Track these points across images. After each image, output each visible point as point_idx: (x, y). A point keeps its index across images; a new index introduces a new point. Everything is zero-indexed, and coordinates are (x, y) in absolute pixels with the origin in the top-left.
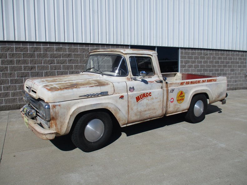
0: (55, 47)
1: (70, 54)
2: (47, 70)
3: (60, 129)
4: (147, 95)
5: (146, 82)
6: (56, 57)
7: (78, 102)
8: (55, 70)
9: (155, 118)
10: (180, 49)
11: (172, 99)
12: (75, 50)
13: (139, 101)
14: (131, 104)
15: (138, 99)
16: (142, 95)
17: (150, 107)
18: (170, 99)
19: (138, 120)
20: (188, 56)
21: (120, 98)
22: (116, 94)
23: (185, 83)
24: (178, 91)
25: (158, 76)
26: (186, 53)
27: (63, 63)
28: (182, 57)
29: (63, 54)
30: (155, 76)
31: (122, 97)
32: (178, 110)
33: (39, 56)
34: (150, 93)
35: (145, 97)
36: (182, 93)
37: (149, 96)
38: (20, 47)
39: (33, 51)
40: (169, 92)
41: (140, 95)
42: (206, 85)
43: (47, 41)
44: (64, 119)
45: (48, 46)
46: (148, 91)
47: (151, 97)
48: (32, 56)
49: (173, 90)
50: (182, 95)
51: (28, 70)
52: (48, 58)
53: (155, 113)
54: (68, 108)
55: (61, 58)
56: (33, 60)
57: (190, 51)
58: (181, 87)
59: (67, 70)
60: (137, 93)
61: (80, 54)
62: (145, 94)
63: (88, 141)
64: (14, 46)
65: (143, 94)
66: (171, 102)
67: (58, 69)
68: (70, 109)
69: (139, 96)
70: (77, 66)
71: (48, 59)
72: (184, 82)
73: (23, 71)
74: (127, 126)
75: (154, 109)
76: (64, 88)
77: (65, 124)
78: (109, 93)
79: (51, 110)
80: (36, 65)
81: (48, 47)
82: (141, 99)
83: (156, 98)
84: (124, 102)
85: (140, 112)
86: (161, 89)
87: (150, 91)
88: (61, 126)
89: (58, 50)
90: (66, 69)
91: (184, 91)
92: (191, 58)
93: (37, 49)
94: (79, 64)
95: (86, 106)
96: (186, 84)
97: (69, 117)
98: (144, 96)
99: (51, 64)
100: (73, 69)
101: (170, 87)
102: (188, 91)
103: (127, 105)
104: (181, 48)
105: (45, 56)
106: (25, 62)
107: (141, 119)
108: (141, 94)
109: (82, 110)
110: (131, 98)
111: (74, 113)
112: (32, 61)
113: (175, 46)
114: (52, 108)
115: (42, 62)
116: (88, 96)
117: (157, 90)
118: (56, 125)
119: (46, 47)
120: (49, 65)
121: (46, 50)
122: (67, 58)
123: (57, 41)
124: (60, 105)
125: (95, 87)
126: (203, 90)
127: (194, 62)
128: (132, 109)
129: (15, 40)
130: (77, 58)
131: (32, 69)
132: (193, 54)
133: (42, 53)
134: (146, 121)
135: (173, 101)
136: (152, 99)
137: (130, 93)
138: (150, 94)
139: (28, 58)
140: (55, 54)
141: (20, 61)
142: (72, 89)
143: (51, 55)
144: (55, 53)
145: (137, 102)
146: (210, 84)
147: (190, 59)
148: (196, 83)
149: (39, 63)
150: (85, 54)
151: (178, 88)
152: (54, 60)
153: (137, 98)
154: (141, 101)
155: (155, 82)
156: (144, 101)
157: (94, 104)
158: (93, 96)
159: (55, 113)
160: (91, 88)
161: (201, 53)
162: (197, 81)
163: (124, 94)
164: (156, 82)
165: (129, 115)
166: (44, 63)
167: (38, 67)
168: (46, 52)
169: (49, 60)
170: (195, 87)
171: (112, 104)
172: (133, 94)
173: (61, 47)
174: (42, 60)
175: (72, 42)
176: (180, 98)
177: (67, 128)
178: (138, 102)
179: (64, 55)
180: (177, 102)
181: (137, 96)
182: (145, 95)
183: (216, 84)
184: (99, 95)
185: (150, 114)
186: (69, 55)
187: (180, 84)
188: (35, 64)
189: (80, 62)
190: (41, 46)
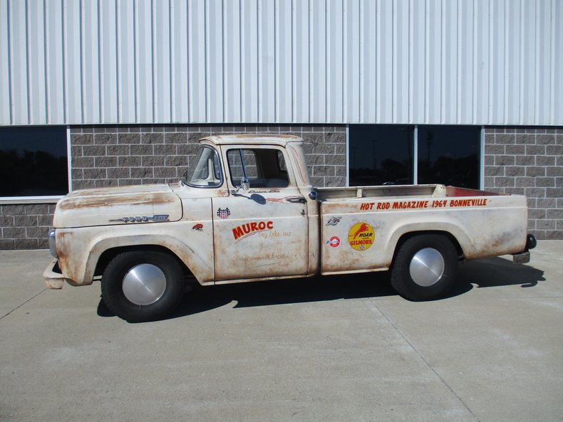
0: (188, 132)
2: (172, 177)
3: (75, 273)
4: (262, 226)
5: (261, 200)
6: (189, 153)
7: (106, 231)
9: (290, 277)
10: (483, 131)
11: (335, 240)
13: (239, 236)
14: (221, 242)
15: (237, 233)
16: (248, 225)
17: (270, 252)
18: (326, 237)
19: (242, 274)
20: (507, 146)
21: (193, 228)
22: (187, 220)
23: (375, 206)
24: (353, 223)
25: (299, 189)
26: (500, 139)
28: (488, 149)
30: (290, 188)
31: (198, 227)
32: (356, 265)
33: (159, 150)
34: (271, 223)
35: (257, 229)
36: (364, 227)
37: (266, 228)
38: (126, 135)
39: (148, 141)
40: (325, 222)
41: (244, 226)
42: (448, 213)
43: (174, 121)
44: (80, 257)
45: (176, 132)
46: (266, 219)
47: (272, 230)
48: (146, 150)
49: (336, 220)
50: (366, 232)
51: (138, 177)
52: (175, 154)
53: (287, 265)
54: (87, 239)
56: (147, 158)
57: (515, 133)
58: (360, 215)
60: (235, 221)
62: (255, 224)
63: (133, 304)
64: (117, 133)
65: (252, 224)
66: (331, 244)
68: (90, 240)
69: (241, 228)
71: (174, 156)
72: (372, 204)
73: (130, 178)
74: (215, 285)
75: (283, 256)
76: (83, 206)
77: (82, 266)
78: (169, 218)
79: (57, 240)
80: (153, 167)
81: (175, 134)
82: (245, 234)
83: (286, 234)
84: (204, 237)
85: (246, 260)
86: (302, 216)
87: (271, 219)
88: (76, 269)
89: (193, 138)
91: (371, 223)
92: (519, 150)
93: (155, 137)
95: (118, 238)
96: (379, 207)
97: (87, 254)
98: (254, 228)
99: (179, 165)
101: (327, 212)
102: (384, 223)
103: (212, 243)
104: (487, 127)
105: (169, 149)
106: (134, 161)
107: (248, 273)
108: (245, 223)
109: (113, 245)
110: (220, 231)
111: (96, 248)
112: (145, 160)
113: (468, 122)
114: (59, 236)
115: (163, 162)
116: (126, 221)
117: (289, 217)
118: (67, 265)
119: (171, 134)
120: (176, 167)
121: (171, 139)
123: (192, 122)
124: (71, 233)
125: (142, 205)
126: (436, 223)
127: (529, 160)
128: (223, 252)
129: (118, 122)
131: (147, 175)
132: (523, 140)
133: (164, 144)
134: (264, 279)
135: (338, 244)
136: (276, 234)
137: (218, 220)
138: (270, 225)
139: (140, 154)
140: (188, 146)
141: (125, 159)
142: (98, 207)
143: (181, 147)
144: (188, 144)
145: (236, 238)
146: (462, 212)
147: (513, 153)
148: (413, 207)
149: (159, 164)
151: (352, 216)
152: (185, 158)
153: (234, 230)
154: (246, 237)
155: (284, 201)
156: (255, 238)
157: (135, 236)
158: (136, 222)
159: (64, 244)
160: (134, 206)
161: (552, 139)
162: (414, 203)
163: (206, 222)
164: (289, 200)
165: (218, 264)
166: (167, 164)
167: (157, 170)
168: (172, 143)
169: (176, 158)
170: (409, 216)
171: (174, 238)
172: (225, 222)
174: (163, 158)
175: (221, 122)
176: (359, 239)
177: (86, 273)
178: (239, 238)
180: (350, 246)
181: (235, 227)
182: (257, 226)
183: (484, 211)
184: (150, 221)
185: (271, 267)
187: (359, 206)
188: (151, 164)
189: (235, 161)
190: (162, 131)
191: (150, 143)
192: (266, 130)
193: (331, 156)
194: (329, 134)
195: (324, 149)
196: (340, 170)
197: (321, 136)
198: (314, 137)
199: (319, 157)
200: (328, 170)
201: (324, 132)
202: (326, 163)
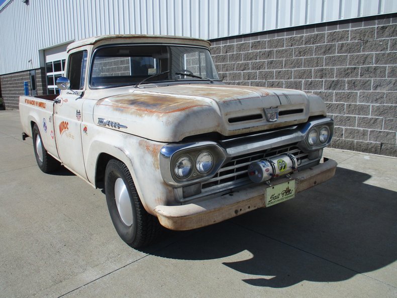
0: (251, 41)
1: (270, 52)
2: (239, 80)
6: (251, 59)
8: (249, 79)
12: (280, 43)
27: (260, 67)
29: (260, 52)
33: (232, 58)
39: (225, 52)
45: (243, 42)
48: (224, 59)
52: (241, 60)
55: (256, 59)
56: (225, 65)
59: (264, 81)
61: (286, 51)
67: (253, 79)
70: (280, 72)
71: (241, 62)
81: (242, 44)
89: (255, 46)
90: (263, 78)
93: (229, 48)
94: (284, 69)
99: (244, 70)
100: (273, 79)
105: (238, 57)
112: (224, 67)
115: (234, 68)
119: (240, 44)
120: (242, 72)
121: (240, 48)
122: (266, 58)
130: (280, 58)
133: (235, 53)
139: (221, 62)
140: (250, 53)
143: (245, 55)
149: (231, 70)
150: (295, 48)
152: (248, 64)
166: (236, 69)
167: (230, 75)
168: (240, 51)
173: (259, 40)
174: (234, 64)
179: (261, 54)
186: (269, 54)
188: (227, 70)
189: (285, 65)
190: (234, 42)
191: (227, 52)
192: (314, 31)
193: (384, 54)
194: (383, 28)
195: (375, 47)
196: (393, 71)
197: (372, 31)
198: (363, 33)
199: (368, 56)
200: (378, 72)
201: (376, 26)
202: (376, 64)
